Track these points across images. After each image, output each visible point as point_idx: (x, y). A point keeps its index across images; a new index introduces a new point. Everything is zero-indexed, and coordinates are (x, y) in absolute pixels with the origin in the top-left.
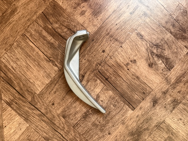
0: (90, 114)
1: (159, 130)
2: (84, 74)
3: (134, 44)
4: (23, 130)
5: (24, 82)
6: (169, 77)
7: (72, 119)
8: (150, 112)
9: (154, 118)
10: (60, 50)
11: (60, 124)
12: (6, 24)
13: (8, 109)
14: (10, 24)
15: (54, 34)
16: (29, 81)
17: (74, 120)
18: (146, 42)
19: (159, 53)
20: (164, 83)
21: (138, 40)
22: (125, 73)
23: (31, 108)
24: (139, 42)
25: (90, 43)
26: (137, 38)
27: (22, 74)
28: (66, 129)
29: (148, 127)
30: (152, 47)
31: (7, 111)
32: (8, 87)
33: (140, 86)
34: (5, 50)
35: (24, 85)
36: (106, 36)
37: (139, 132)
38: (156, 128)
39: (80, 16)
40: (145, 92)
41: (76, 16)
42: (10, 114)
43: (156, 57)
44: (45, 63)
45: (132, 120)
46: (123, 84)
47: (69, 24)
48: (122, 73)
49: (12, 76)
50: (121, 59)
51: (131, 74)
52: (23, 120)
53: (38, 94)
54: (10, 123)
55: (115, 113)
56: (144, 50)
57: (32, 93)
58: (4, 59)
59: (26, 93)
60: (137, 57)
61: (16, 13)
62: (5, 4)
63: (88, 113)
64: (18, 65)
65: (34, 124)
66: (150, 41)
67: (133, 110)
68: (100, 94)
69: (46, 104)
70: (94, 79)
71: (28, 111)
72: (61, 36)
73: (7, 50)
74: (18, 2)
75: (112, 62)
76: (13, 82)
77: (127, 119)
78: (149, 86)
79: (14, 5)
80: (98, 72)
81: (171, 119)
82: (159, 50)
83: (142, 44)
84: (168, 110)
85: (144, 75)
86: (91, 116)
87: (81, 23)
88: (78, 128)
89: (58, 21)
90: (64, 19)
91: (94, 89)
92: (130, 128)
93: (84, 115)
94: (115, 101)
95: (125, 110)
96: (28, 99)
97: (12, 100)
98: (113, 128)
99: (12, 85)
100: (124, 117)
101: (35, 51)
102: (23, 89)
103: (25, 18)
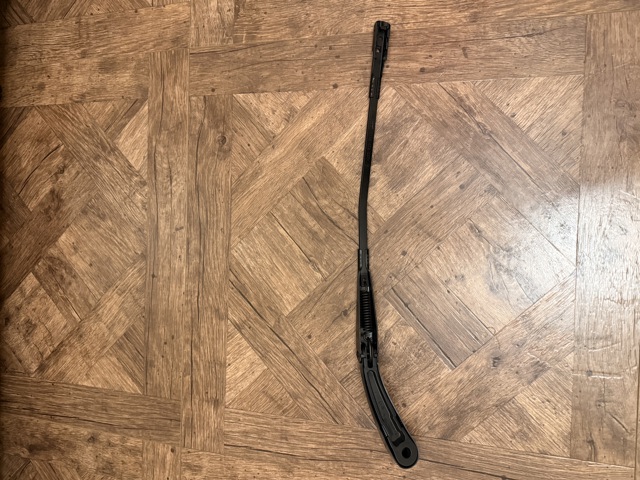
4: (257, 374)
5: (265, 294)
15: (321, 216)
35: (265, 298)
37: (462, 413)
49: (247, 281)
57: (277, 313)
72: (332, 221)
76: (247, 291)
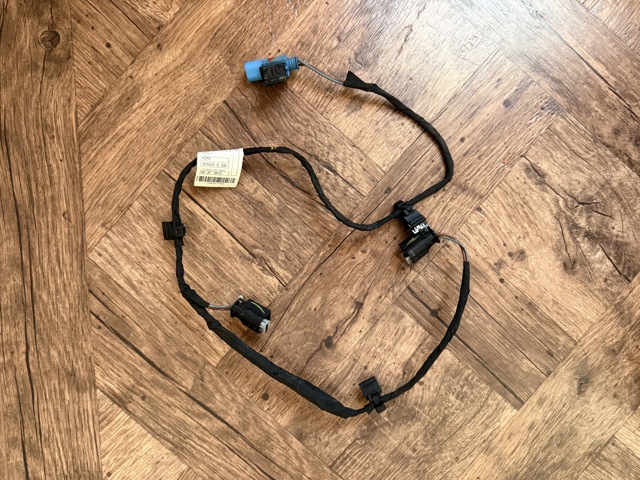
0: (384, 424)
1: (598, 468)
2: (362, 298)
3: (518, 200)
6: (625, 302)
7: (327, 444)
8: (569, 413)
9: (582, 430)
10: (286, 222)
11: (288, 460)
12: (106, 141)
13: (118, 418)
14: (119, 140)
16: (186, 324)
17: (333, 444)
18: (553, 193)
19: (594, 229)
20: (611, 320)
21: (531, 188)
22: (493, 291)
23: (193, 413)
24: (534, 195)
25: (379, 199)
26: (528, 181)
27: (163, 303)
28: (307, 474)
29: (563, 460)
30: (573, 209)
31: (113, 423)
32: (117, 344)
33: (536, 332)
34: (103, 225)
36: (429, 177)
38: (590, 460)
39: (346, 114)
40: (554, 351)
41: (333, 115)
42: (125, 431)
43: (586, 239)
44: (238, 265)
45: (515, 440)
46: (485, 329)
47: (313, 142)
48: (482, 293)
50: (478, 248)
51: (509, 296)
52: (167, 451)
53: (215, 365)
54: (125, 461)
55: (461, 418)
56: (548, 219)
58: (100, 255)
59: (176, 364)
60: (528, 240)
61: (137, 104)
62: (101, 76)
63: (376, 423)
64: (149, 274)
65: (204, 463)
66: (565, 192)
67: (517, 407)
68: (414, 360)
69: (242, 396)
70: (394, 314)
71: (182, 423)
73: (108, 225)
74: (142, 70)
75: (449, 257)
77: (499, 437)
78: (566, 330)
79: (131, 77)
80: (407, 292)
81: (634, 432)
82: (596, 218)
83: (543, 199)
84: (625, 405)
85: (551, 297)
86: (386, 431)
87: (351, 138)
88: (345, 471)
89: (277, 130)
90: (296, 125)
91: (394, 345)
92: (509, 463)
93: (365, 427)
94: (461, 383)
95: (494, 407)
96: (184, 383)
97: (128, 388)
98: (457, 465)
99: (129, 340)
100: (489, 431)
101: (205, 228)
102: (166, 352)
103: (169, 120)
